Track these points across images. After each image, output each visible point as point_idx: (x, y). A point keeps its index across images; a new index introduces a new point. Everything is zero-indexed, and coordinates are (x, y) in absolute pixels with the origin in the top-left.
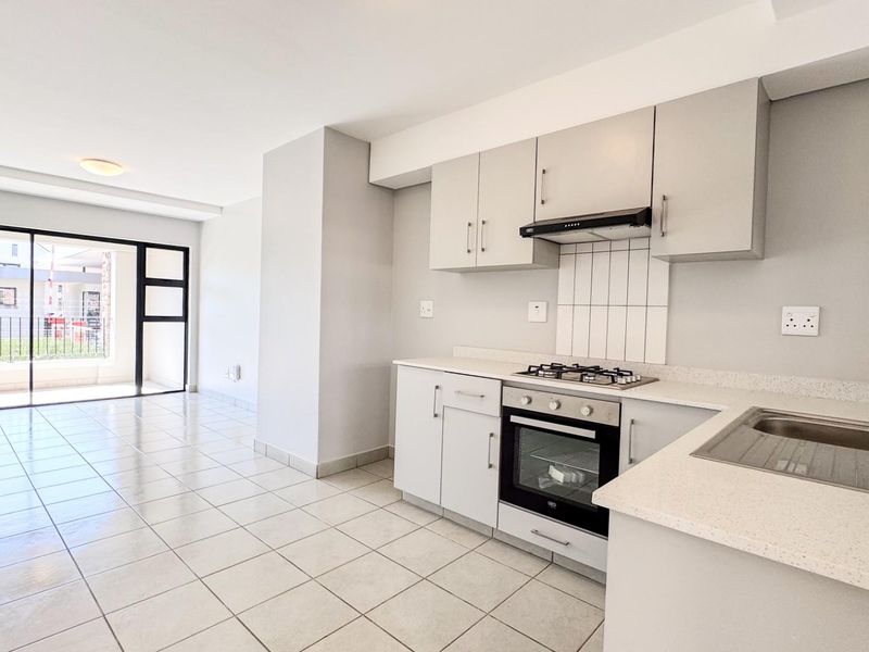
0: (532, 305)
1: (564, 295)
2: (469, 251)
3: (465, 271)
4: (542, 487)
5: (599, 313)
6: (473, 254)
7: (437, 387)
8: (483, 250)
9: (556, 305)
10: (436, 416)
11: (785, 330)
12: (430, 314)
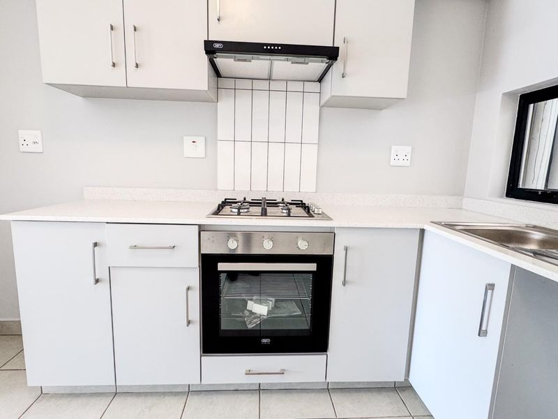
0: (188, 140)
1: (224, 131)
2: (114, 65)
3: (93, 93)
4: (250, 327)
5: (260, 149)
6: (120, 70)
7: (96, 245)
8: (137, 66)
9: (216, 140)
10: (97, 281)
11: (393, 162)
12: (38, 148)
